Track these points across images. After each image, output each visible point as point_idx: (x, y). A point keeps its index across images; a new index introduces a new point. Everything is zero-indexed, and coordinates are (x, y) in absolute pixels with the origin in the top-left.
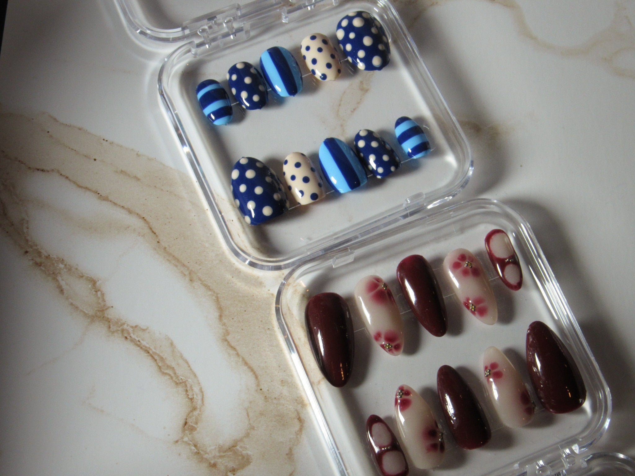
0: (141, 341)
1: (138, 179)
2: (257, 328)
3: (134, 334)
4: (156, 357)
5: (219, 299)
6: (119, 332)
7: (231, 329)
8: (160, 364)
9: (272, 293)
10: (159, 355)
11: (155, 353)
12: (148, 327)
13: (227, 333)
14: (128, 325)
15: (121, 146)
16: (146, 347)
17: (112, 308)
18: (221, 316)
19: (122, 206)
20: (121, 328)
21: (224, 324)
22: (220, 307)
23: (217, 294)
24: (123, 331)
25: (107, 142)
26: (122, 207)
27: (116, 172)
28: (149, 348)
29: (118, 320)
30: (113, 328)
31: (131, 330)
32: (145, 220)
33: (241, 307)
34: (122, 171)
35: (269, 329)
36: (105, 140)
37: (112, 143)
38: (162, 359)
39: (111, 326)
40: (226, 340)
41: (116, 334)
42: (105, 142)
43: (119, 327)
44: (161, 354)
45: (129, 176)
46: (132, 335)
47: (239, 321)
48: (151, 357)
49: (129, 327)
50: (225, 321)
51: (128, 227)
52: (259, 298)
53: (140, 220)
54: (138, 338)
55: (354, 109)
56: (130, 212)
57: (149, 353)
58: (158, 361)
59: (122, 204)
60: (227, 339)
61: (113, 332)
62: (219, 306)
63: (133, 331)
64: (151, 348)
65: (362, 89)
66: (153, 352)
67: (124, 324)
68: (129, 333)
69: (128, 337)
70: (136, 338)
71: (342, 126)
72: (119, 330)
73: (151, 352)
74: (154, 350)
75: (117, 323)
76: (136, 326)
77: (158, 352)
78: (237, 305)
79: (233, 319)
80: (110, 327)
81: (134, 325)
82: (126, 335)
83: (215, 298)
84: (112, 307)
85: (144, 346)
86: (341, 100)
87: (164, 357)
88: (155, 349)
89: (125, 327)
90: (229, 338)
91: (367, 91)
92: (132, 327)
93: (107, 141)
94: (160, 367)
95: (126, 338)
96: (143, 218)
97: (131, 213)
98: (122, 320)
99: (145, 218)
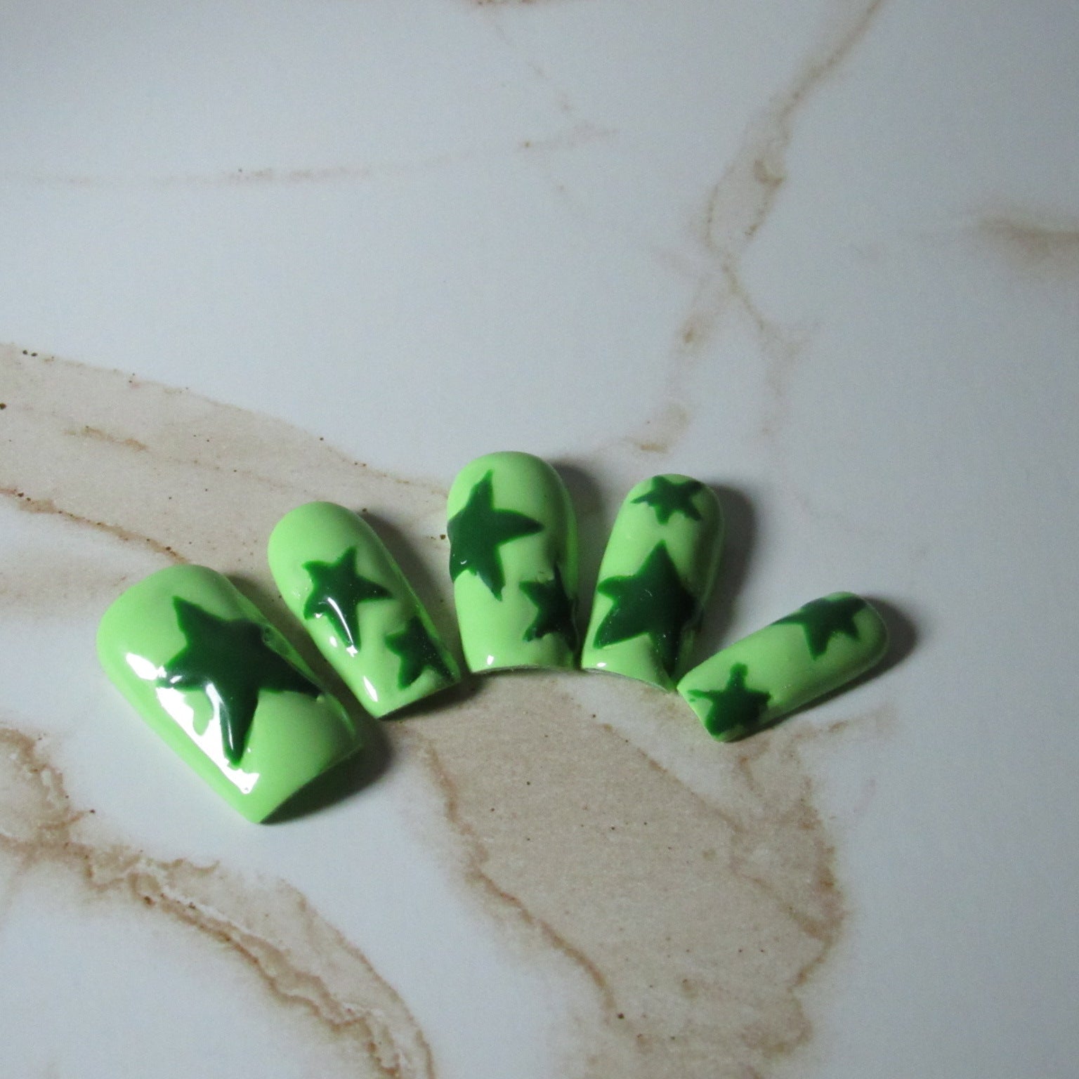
0: (201, 907)
1: (142, 447)
2: (575, 828)
3: (172, 886)
4: (255, 951)
5: (440, 757)
6: (124, 885)
7: (491, 841)
8: (272, 972)
9: (606, 722)
10: (263, 945)
11: (251, 939)
12: (218, 862)
13: (481, 854)
14: (150, 861)
15: (80, 365)
16: (218, 923)
17: (91, 815)
18: (452, 807)
19: (97, 522)
20: (128, 871)
21: (467, 829)
22: (446, 779)
23: (431, 742)
24: (134, 880)
25: (36, 357)
26: (99, 524)
27: (72, 433)
28: (229, 924)
29: (114, 848)
30: (102, 875)
31: (161, 875)
32: (174, 554)
33: (514, 773)
34: (88, 431)
35: (613, 828)
36: (30, 352)
37: (50, 360)
38: (276, 955)
39: (95, 869)
40: (482, 877)
41: (111, 893)
42: (29, 357)
44: (270, 940)
45: (111, 439)
46: (166, 890)
47: (514, 815)
48: (239, 953)
49: (153, 867)
50: (468, 819)
52: (564, 741)
53: (158, 555)
54: (186, 897)
55: (753, 228)
56: (124, 536)
57: (228, 939)
58: (263, 962)
59: (98, 517)
60: (484, 871)
61: (102, 888)
62: (442, 777)
63: (171, 876)
64: (235, 923)
65: (764, 180)
66: (243, 936)
67: (136, 859)
68: (155, 886)
69: (155, 898)
70: (181, 898)
71: (726, 269)
72: (121, 880)
73: (235, 937)
74: (246, 931)
75: (113, 858)
76: (178, 863)
77: (258, 934)
78: (499, 767)
79: (493, 810)
80: (89, 874)
81: (170, 859)
82: (146, 892)
83: (426, 756)
84: (93, 811)
85: (211, 920)
86: (711, 209)
87: (282, 948)
88: (249, 926)
89: (141, 867)
90: (489, 869)
91: (777, 182)
92: (164, 866)
93: (34, 355)
94: (272, 983)
95: (148, 900)
96: (168, 549)
97: (127, 539)
98: (128, 848)
99: (173, 549)
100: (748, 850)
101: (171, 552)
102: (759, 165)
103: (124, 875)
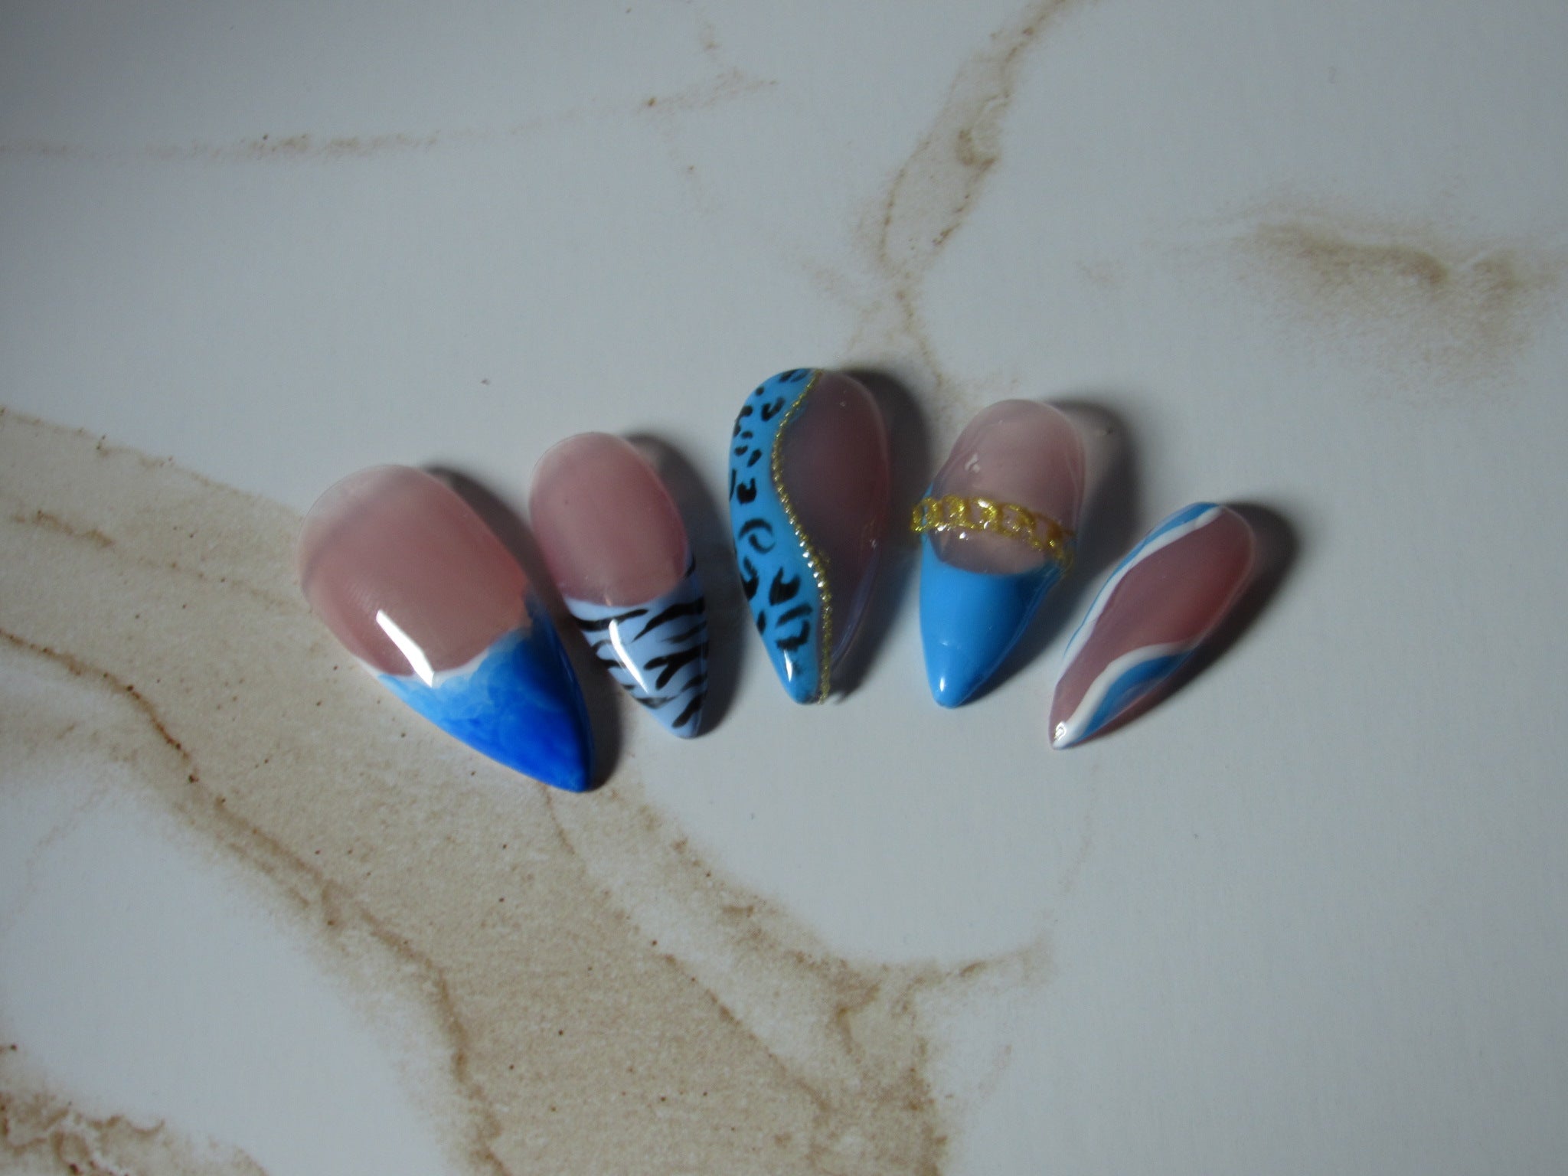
1: (106, 543)
2: (613, 1097)
3: (105, 1153)
5: (451, 992)
6: (46, 1148)
7: (506, 1109)
9: (670, 952)
12: (162, 1123)
13: (492, 1127)
14: (79, 1118)
15: (37, 422)
17: (11, 1053)
18: (460, 1060)
19: (43, 648)
20: (52, 1129)
21: (477, 1092)
22: (456, 1022)
23: (441, 971)
24: (59, 1141)
26: (45, 650)
27: (20, 520)
29: (37, 1097)
30: (19, 1132)
31: (91, 1136)
32: (137, 696)
33: (543, 1018)
34: (40, 516)
35: (663, 1099)
39: (12, 1124)
40: (489, 1157)
41: (30, 1157)
43: (45, 1128)
45: (69, 531)
46: (97, 1156)
47: (538, 1076)
49: (83, 1125)
50: (479, 1078)
51: (71, 728)
52: (613, 976)
53: (117, 697)
54: (121, 1167)
55: (945, 234)
56: (75, 668)
59: (44, 641)
60: (493, 1149)
61: (19, 1151)
62: (452, 1019)
63: (103, 1139)
65: (968, 160)
67: (63, 1113)
68: (84, 1151)
70: (115, 1169)
71: (901, 296)
72: (40, 1141)
75: (34, 1111)
76: (113, 1121)
78: (526, 1009)
79: (512, 1067)
81: (104, 1115)
82: (72, 1158)
83: (435, 990)
84: (14, 1047)
86: (891, 205)
89: (68, 1124)
90: (500, 1147)
91: (988, 163)
92: (97, 1125)
96: (130, 688)
97: (78, 674)
98: (53, 1098)
99: (138, 689)
100: (833, 1136)
101: (134, 694)
102: (964, 136)
103: (46, 1135)
